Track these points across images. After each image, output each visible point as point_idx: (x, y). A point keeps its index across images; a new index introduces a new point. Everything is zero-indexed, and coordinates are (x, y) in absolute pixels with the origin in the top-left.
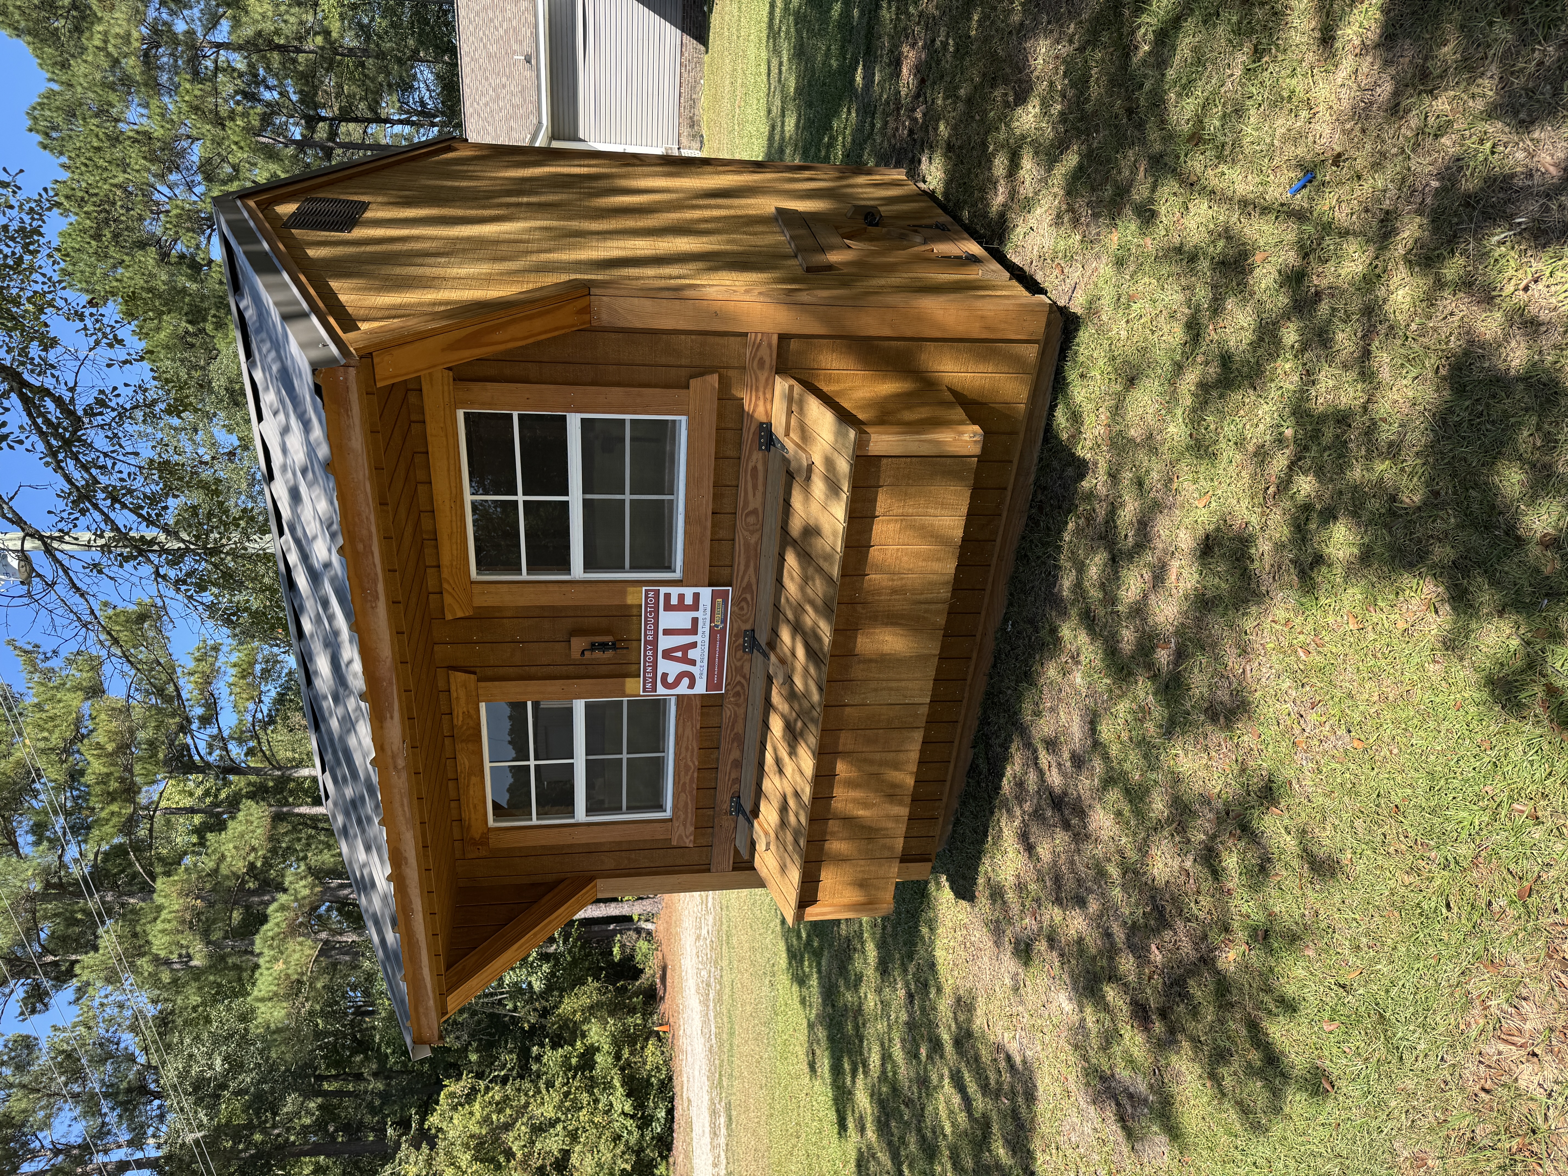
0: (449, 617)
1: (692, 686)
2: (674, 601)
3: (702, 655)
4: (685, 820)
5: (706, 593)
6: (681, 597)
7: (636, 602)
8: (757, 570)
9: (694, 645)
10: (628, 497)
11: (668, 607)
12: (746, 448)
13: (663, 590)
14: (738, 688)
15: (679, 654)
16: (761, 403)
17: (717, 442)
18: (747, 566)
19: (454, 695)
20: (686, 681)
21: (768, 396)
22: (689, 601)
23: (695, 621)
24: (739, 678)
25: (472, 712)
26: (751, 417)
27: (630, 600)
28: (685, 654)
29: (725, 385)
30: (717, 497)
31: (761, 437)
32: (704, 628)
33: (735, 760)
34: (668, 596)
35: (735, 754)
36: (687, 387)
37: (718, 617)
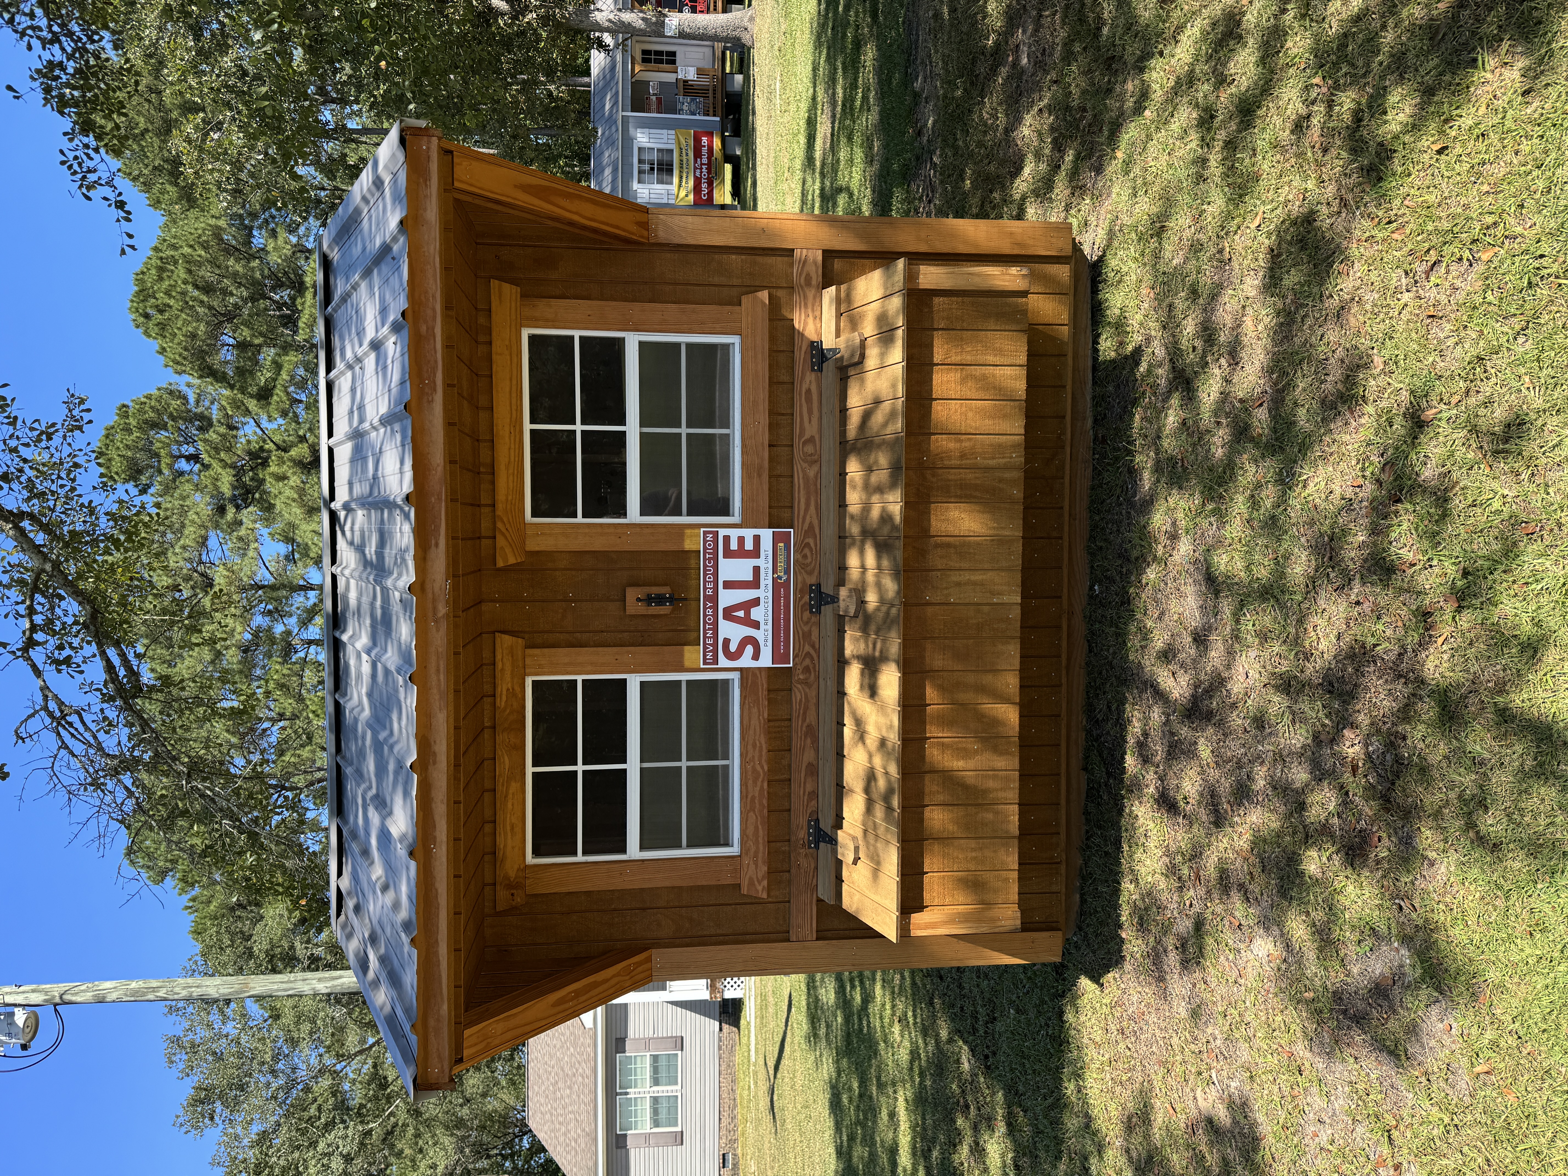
0: (500, 564)
1: (756, 656)
2: (734, 546)
3: (766, 614)
4: (756, 855)
5: (767, 535)
6: (741, 540)
7: (694, 548)
8: (818, 508)
9: (756, 602)
10: (684, 430)
11: (728, 554)
12: (799, 368)
13: (722, 532)
14: (807, 662)
15: (741, 614)
16: (810, 320)
17: (771, 366)
18: (808, 505)
19: (499, 665)
20: (749, 650)
21: (818, 313)
22: (749, 546)
23: (756, 570)
24: (807, 648)
25: (518, 689)
26: (801, 335)
27: (688, 545)
28: (748, 613)
29: (775, 306)
30: (772, 427)
31: (813, 356)
32: (766, 580)
33: (810, 764)
34: (727, 539)
35: (809, 756)
36: (739, 304)
37: (781, 565)
